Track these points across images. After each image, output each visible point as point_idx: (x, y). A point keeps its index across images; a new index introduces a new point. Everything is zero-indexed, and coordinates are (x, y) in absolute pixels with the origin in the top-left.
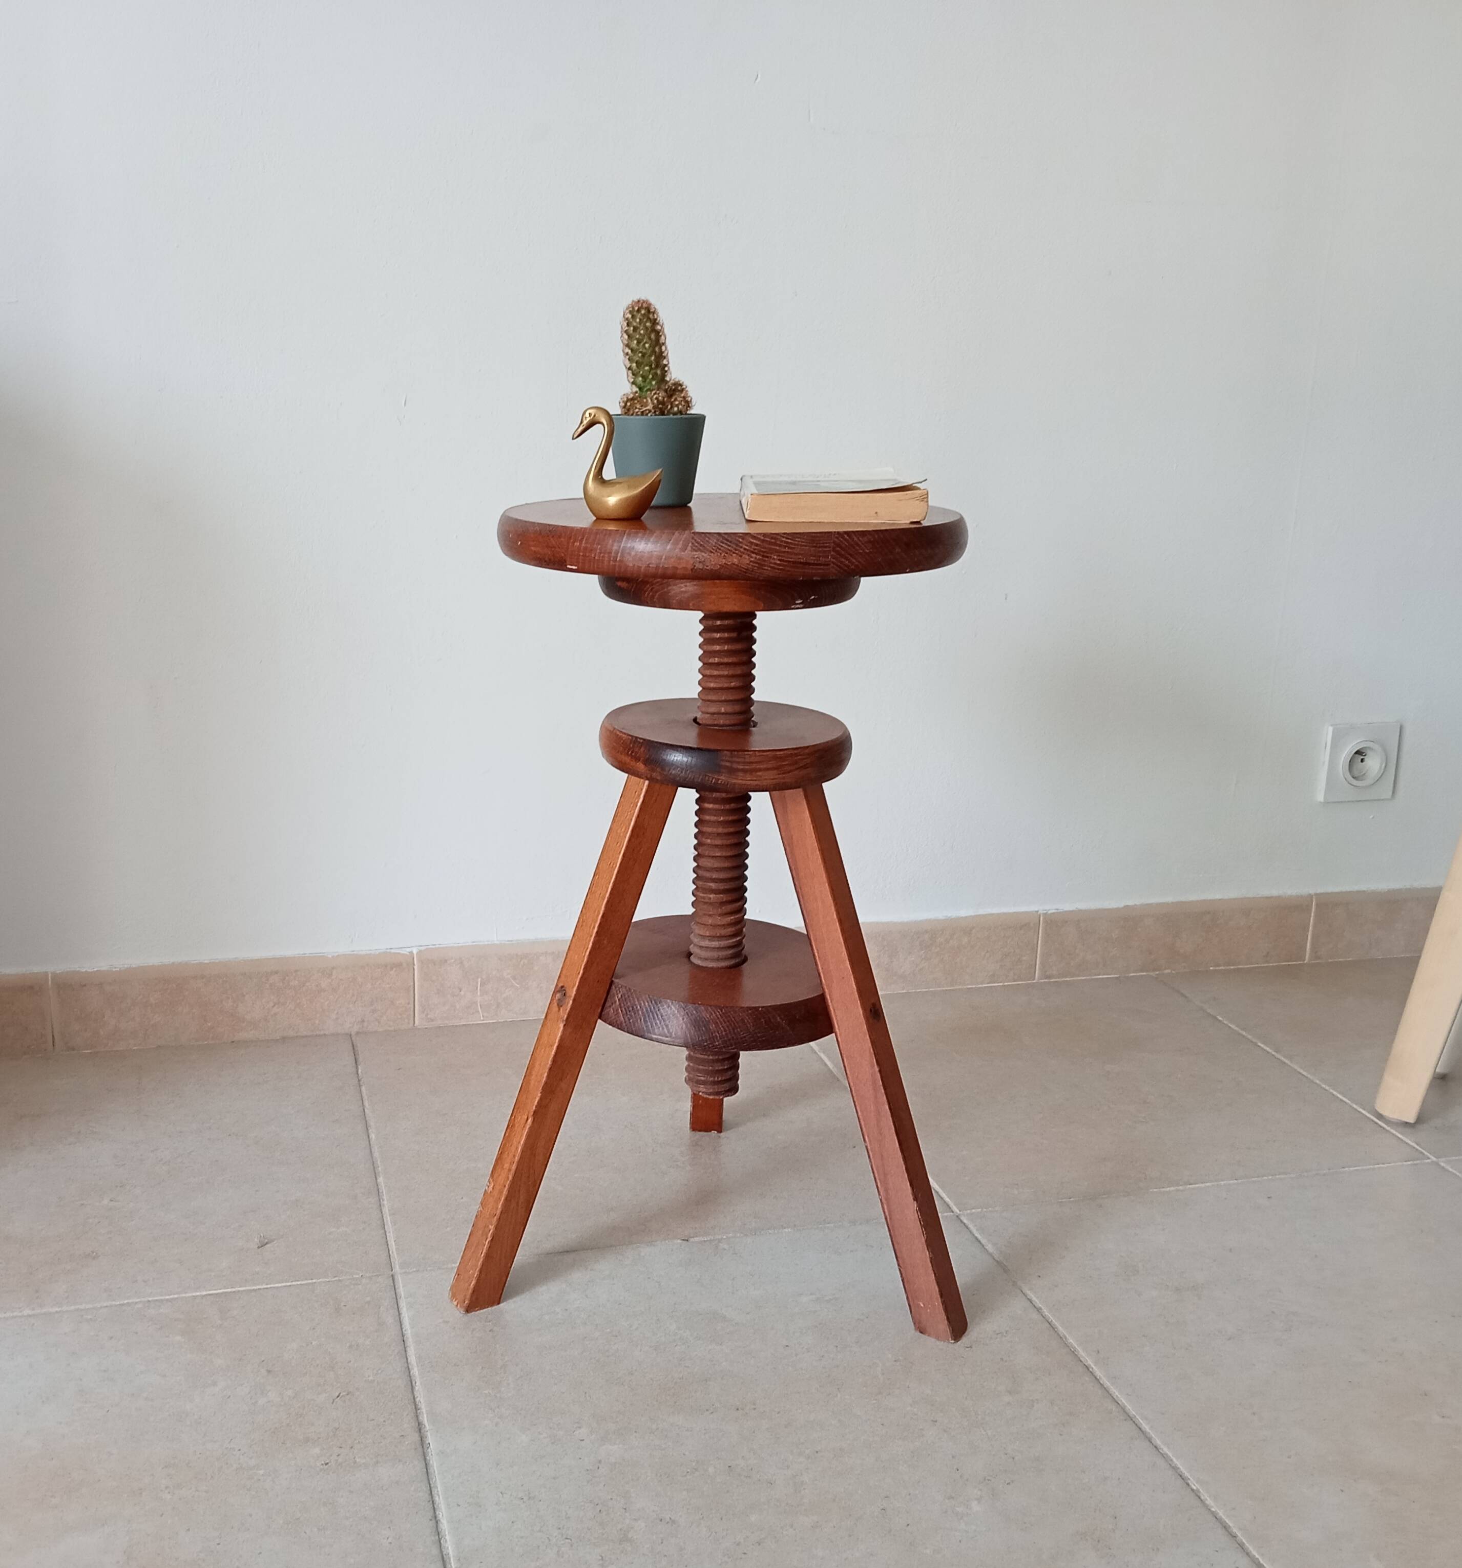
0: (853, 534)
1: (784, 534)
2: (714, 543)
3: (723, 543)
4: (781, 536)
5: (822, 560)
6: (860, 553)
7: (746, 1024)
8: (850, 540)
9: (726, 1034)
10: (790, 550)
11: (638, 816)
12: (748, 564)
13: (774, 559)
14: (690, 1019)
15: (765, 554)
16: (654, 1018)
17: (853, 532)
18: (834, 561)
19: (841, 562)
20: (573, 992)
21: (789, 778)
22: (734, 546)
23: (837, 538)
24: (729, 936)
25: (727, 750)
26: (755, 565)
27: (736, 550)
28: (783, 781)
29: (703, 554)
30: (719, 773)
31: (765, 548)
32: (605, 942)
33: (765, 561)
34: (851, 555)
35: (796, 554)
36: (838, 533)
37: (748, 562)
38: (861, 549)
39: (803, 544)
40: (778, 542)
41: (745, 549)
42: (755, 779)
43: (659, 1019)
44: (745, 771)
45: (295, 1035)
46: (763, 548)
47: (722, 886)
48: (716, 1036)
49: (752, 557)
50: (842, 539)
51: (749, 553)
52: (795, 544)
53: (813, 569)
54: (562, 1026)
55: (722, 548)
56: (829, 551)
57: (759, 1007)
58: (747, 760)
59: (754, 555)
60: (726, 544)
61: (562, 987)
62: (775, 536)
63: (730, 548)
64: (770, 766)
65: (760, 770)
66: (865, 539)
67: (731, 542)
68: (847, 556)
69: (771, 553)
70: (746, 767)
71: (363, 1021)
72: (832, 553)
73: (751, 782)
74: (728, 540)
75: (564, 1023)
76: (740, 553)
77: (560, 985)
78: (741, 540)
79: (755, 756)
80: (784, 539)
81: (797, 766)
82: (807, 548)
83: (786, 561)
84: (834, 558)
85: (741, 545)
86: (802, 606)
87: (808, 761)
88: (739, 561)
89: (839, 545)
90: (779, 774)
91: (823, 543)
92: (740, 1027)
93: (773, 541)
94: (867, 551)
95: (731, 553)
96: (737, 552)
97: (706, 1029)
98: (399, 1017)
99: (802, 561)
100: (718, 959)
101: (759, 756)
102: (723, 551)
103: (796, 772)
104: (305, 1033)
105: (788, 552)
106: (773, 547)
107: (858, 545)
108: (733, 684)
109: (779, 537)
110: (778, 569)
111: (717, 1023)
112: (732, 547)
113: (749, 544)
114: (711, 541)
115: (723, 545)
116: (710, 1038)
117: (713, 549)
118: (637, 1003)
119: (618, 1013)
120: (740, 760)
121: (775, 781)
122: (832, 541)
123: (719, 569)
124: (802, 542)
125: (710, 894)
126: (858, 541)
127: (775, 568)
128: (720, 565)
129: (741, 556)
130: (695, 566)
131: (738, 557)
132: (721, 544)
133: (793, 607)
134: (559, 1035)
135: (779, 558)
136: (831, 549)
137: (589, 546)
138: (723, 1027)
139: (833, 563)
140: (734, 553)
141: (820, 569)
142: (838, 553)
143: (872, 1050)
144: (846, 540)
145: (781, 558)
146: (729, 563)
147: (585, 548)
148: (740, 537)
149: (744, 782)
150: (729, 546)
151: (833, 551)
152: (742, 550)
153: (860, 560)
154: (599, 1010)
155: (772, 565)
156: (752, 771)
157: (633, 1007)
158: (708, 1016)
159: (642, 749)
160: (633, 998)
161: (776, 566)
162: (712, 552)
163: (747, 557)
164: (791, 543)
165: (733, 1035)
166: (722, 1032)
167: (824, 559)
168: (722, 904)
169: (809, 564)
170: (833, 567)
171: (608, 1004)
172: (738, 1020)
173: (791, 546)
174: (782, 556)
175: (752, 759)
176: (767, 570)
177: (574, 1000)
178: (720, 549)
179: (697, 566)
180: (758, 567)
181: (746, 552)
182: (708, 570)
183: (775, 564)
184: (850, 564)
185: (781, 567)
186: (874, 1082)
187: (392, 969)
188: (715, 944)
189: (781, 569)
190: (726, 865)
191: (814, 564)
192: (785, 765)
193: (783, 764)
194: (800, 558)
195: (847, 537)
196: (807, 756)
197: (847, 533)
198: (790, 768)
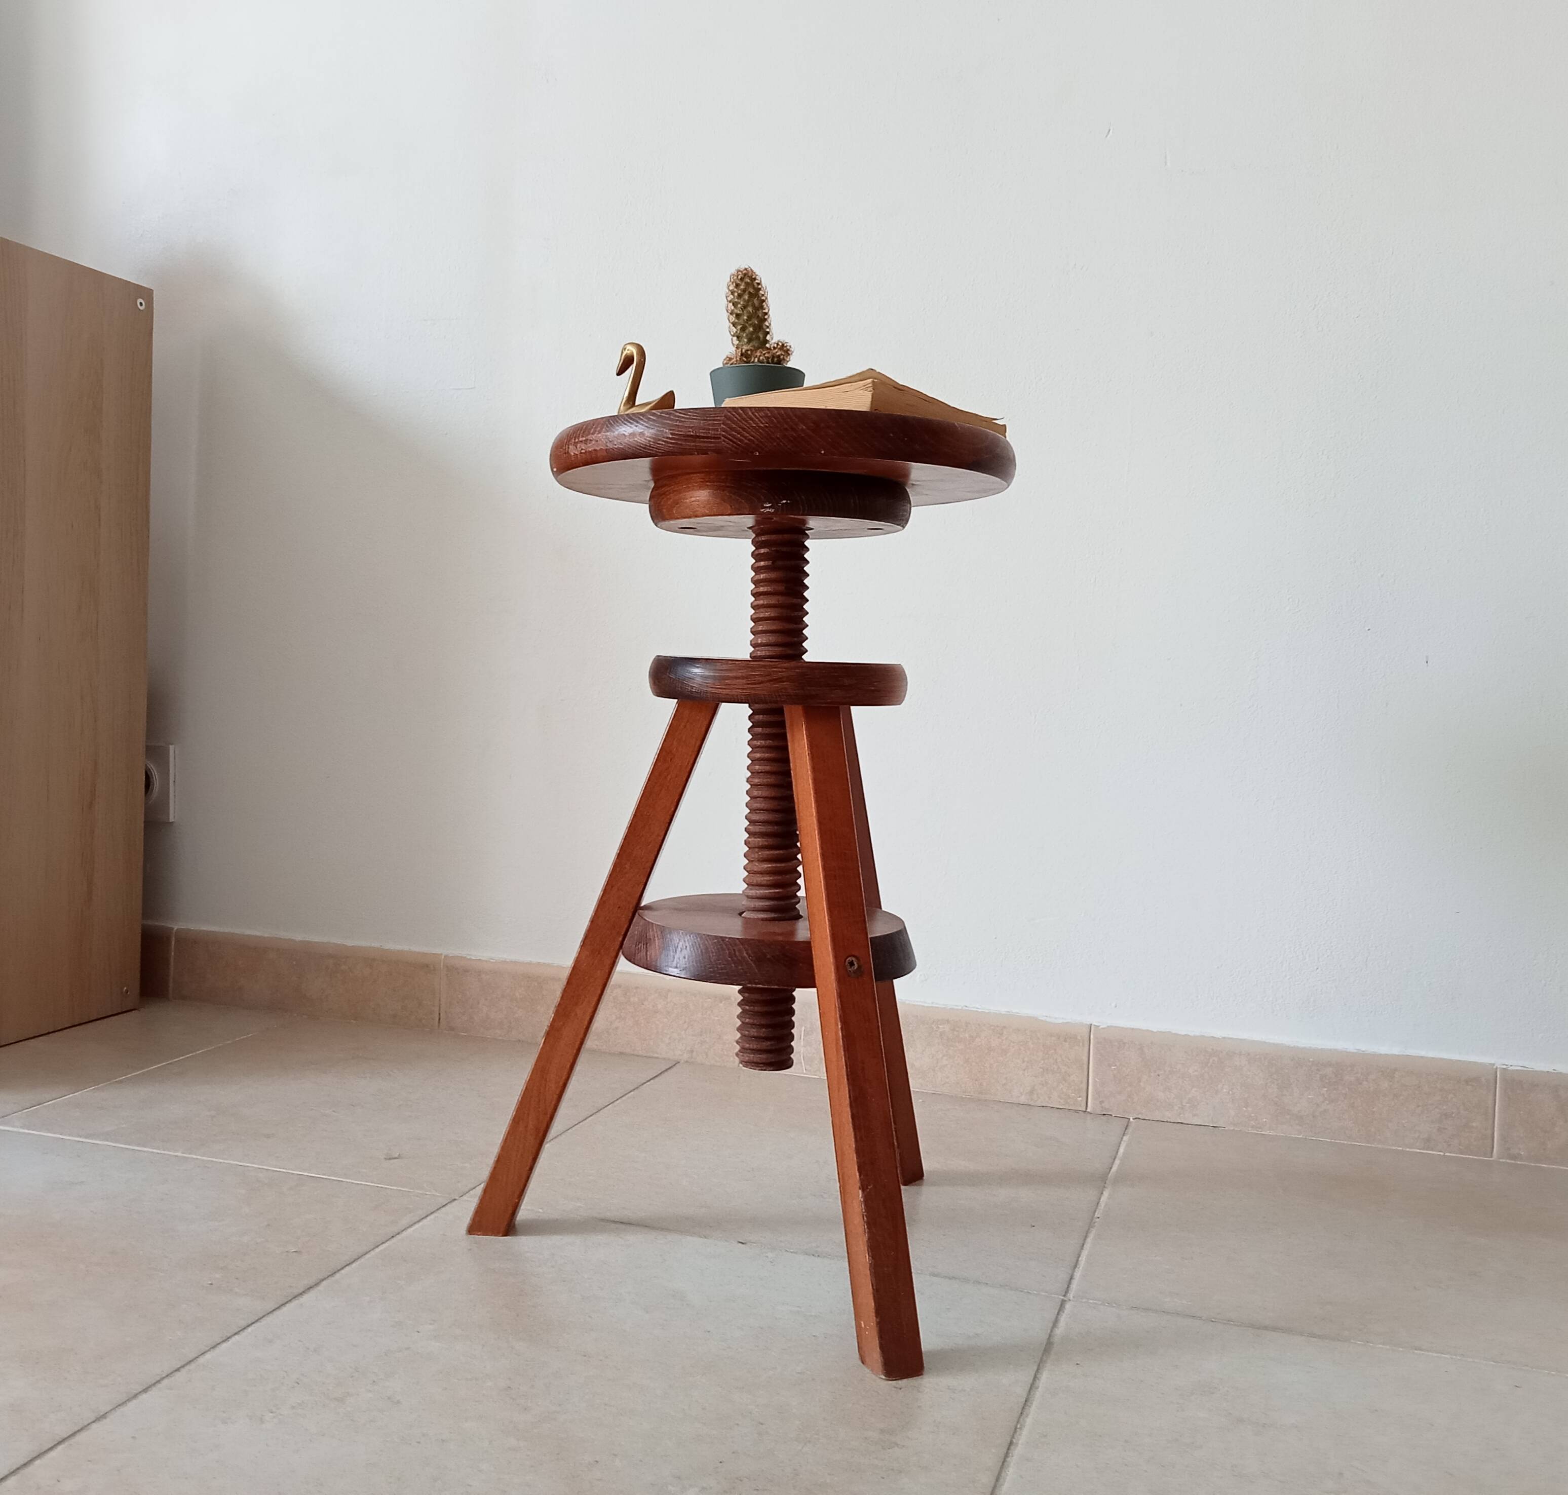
5: (712, 433)
6: (754, 427)
8: (743, 414)
10: (680, 424)
13: (666, 433)
15: (659, 429)
17: (750, 408)
18: (724, 433)
19: (733, 436)
23: (729, 412)
26: (650, 440)
28: (753, 692)
31: (659, 423)
33: (658, 436)
34: (743, 428)
35: (686, 427)
36: (733, 408)
37: (645, 438)
38: (755, 424)
39: (694, 418)
40: (672, 417)
42: (724, 687)
45: (632, 1053)
49: (648, 433)
50: (734, 413)
51: (646, 429)
52: (686, 418)
53: (704, 442)
56: (720, 424)
57: (726, 938)
64: (739, 675)
65: (730, 678)
66: (762, 414)
68: (739, 429)
69: (665, 428)
70: (718, 675)
71: (692, 1051)
72: (722, 426)
73: (723, 694)
81: (768, 678)
82: (698, 421)
83: (677, 435)
84: (724, 432)
85: (642, 422)
89: (729, 418)
90: (748, 684)
91: (714, 417)
93: (667, 416)
94: (762, 425)
98: (725, 1053)
99: (692, 434)
103: (768, 684)
104: (640, 1053)
105: (678, 425)
106: (665, 421)
107: (751, 418)
110: (671, 443)
113: (647, 421)
122: (723, 415)
126: (753, 416)
130: (607, 446)
139: (723, 436)
141: (711, 442)
142: (727, 426)
143: (837, 1003)
144: (739, 413)
145: (671, 432)
151: (723, 424)
153: (754, 434)
155: (665, 439)
163: (644, 433)
164: (683, 417)
167: (714, 432)
169: (699, 437)
170: (724, 441)
174: (674, 430)
180: (653, 442)
183: (667, 438)
184: (742, 438)
185: (673, 441)
187: (721, 1002)
191: (703, 437)
192: (757, 675)
193: (754, 673)
194: (690, 431)
195: (740, 411)
196: (784, 670)
197: (741, 408)
198: (761, 679)
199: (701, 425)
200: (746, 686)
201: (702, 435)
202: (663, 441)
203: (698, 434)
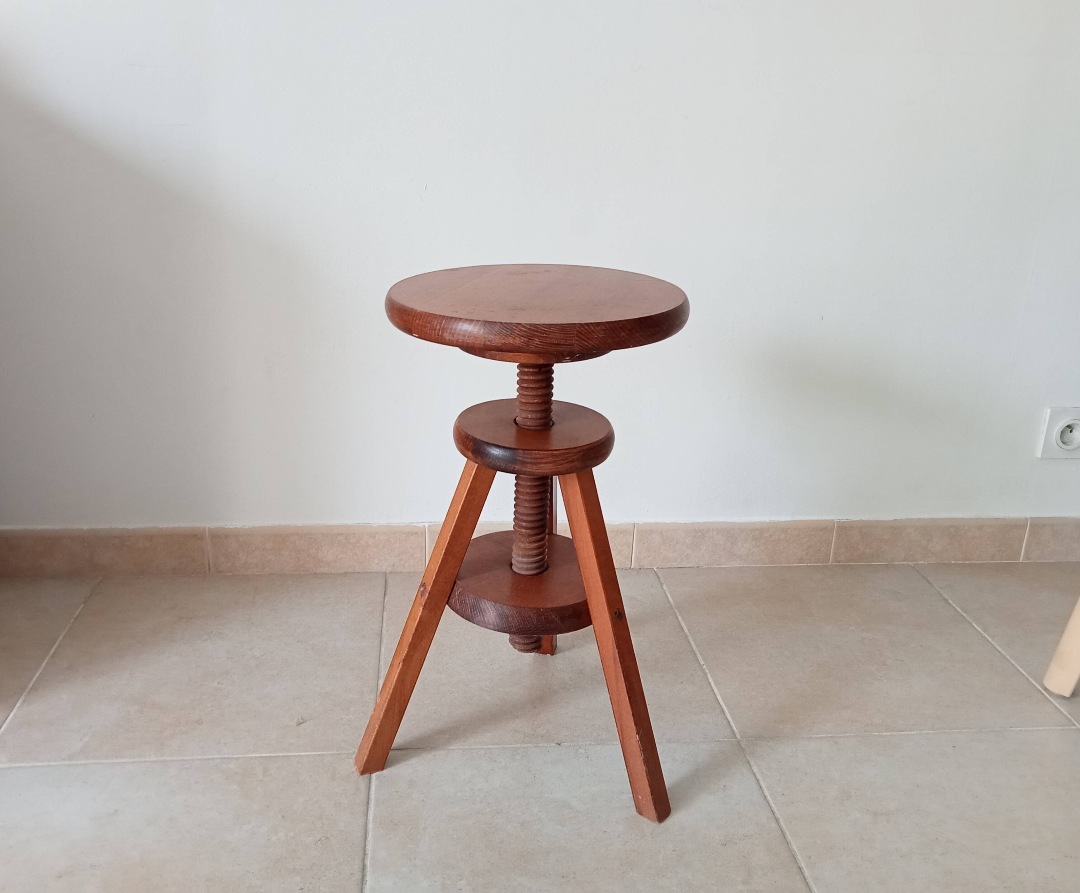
0: (591, 325)
1: (544, 324)
2: (497, 329)
3: (504, 329)
4: (541, 326)
5: (569, 342)
6: (596, 338)
7: (532, 619)
8: (589, 330)
9: (519, 625)
10: (547, 336)
11: (472, 482)
12: (519, 343)
13: (536, 341)
14: (498, 614)
15: (530, 338)
16: (476, 610)
17: (591, 323)
18: (577, 342)
19: (583, 344)
20: (429, 588)
21: (561, 468)
22: (511, 332)
23: (579, 328)
24: (534, 556)
25: (522, 450)
26: (523, 344)
27: (511, 334)
28: (557, 470)
29: (490, 336)
30: (516, 464)
31: (530, 334)
32: (450, 559)
33: (530, 342)
34: (589, 339)
35: (551, 338)
36: (581, 324)
37: (519, 342)
38: (596, 335)
39: (556, 331)
40: (539, 330)
41: (517, 334)
42: (538, 468)
43: (479, 611)
44: (532, 463)
46: (529, 334)
47: (529, 525)
48: (512, 625)
49: (521, 339)
50: (583, 329)
51: (520, 336)
52: (550, 332)
53: (563, 347)
54: (421, 609)
55: (502, 333)
56: (574, 337)
57: (541, 608)
58: (533, 457)
59: (523, 338)
60: (506, 330)
61: (424, 584)
62: (537, 326)
63: (508, 333)
64: (548, 460)
65: (541, 463)
66: (600, 328)
67: (508, 329)
68: (587, 339)
69: (534, 337)
70: (532, 461)
72: (576, 338)
73: (536, 470)
74: (506, 328)
75: (423, 607)
76: (514, 337)
77: (424, 582)
78: (514, 328)
79: (539, 454)
80: (543, 328)
81: (567, 461)
82: (558, 334)
83: (544, 343)
84: (577, 341)
85: (515, 331)
86: (570, 361)
87: (575, 457)
88: (513, 341)
89: (580, 333)
90: (554, 466)
91: (570, 331)
92: (528, 621)
93: (537, 329)
94: (601, 336)
95: (508, 336)
96: (512, 336)
97: (506, 620)
99: (555, 342)
100: (527, 569)
101: (542, 454)
102: (503, 335)
103: (567, 465)
105: (545, 337)
106: (535, 333)
107: (594, 332)
108: (535, 401)
109: (540, 327)
110: (540, 347)
111: (513, 617)
112: (509, 332)
113: (520, 331)
114: (496, 328)
115: (504, 331)
116: (508, 627)
117: (497, 333)
118: (467, 599)
119: (457, 603)
120: (529, 456)
121: (552, 470)
122: (576, 330)
123: (501, 345)
124: (555, 330)
125: (523, 529)
126: (594, 330)
127: (536, 347)
128: (501, 343)
129: (514, 338)
130: (486, 343)
131: (512, 338)
132: (502, 330)
133: (564, 361)
134: (420, 614)
135: (539, 340)
136: (575, 335)
137: (424, 324)
138: (517, 620)
139: (576, 344)
140: (510, 336)
141: (568, 348)
142: (579, 337)
143: (614, 639)
144: (586, 330)
145: (540, 340)
146: (507, 343)
147: (422, 325)
148: (514, 326)
149: (531, 470)
150: (507, 331)
151: (576, 336)
152: (515, 334)
153: (595, 342)
154: (447, 599)
156: (536, 464)
157: (465, 602)
158: (508, 612)
159: (471, 444)
160: (465, 595)
161: (538, 346)
162: (496, 335)
163: (518, 339)
164: (547, 331)
165: (523, 626)
166: (516, 623)
167: (570, 342)
168: (530, 536)
169: (560, 344)
170: (576, 347)
171: (451, 597)
172: (527, 616)
173: (547, 333)
174: (541, 339)
175: (538, 456)
176: (532, 347)
177: (429, 593)
178: (501, 333)
179: (487, 342)
180: (525, 346)
181: (518, 336)
182: (494, 346)
183: (537, 344)
184: (588, 344)
185: (541, 346)
186: (615, 659)
188: (525, 560)
189: (541, 347)
190: (532, 512)
191: (563, 345)
192: (559, 460)
193: (558, 459)
194: (554, 341)
195: (587, 327)
196: (574, 454)
197: (587, 324)
198: (562, 462)
199: (562, 336)
200: (553, 467)
201: (562, 343)
202: (534, 346)
203: (559, 343)
